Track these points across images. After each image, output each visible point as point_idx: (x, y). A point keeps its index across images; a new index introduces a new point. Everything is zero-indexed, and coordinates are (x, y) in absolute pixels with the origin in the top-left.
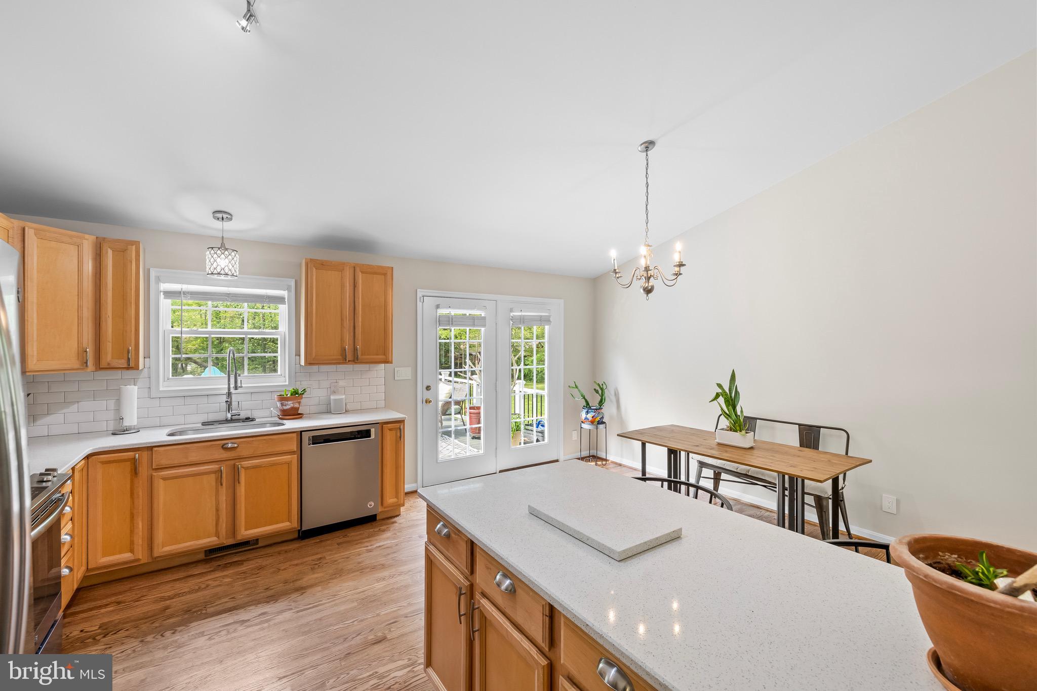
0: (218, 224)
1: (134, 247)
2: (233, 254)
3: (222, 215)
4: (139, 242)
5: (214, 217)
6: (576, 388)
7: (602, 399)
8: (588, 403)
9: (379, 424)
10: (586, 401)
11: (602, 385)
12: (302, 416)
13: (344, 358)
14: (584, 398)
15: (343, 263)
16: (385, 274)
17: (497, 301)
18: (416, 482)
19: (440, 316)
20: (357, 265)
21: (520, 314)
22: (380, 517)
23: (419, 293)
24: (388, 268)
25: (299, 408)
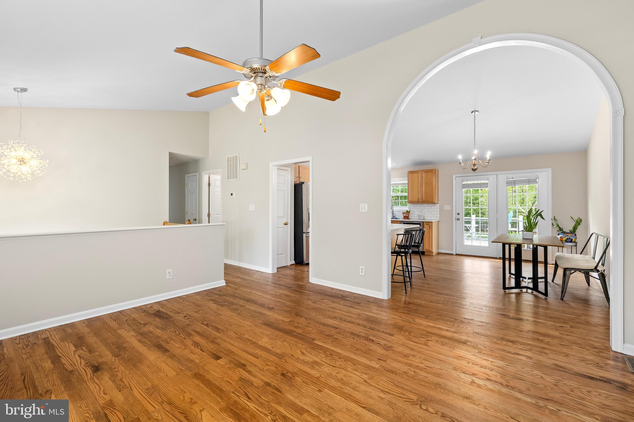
6: (555, 220)
7: (575, 228)
8: (561, 229)
9: (423, 222)
10: (560, 228)
11: (578, 219)
12: (409, 219)
13: (419, 201)
14: (558, 226)
15: (419, 171)
16: (432, 172)
17: (498, 175)
18: (453, 251)
19: (463, 185)
20: (423, 170)
21: (512, 180)
22: (426, 254)
23: (454, 177)
24: (434, 169)
25: (409, 216)
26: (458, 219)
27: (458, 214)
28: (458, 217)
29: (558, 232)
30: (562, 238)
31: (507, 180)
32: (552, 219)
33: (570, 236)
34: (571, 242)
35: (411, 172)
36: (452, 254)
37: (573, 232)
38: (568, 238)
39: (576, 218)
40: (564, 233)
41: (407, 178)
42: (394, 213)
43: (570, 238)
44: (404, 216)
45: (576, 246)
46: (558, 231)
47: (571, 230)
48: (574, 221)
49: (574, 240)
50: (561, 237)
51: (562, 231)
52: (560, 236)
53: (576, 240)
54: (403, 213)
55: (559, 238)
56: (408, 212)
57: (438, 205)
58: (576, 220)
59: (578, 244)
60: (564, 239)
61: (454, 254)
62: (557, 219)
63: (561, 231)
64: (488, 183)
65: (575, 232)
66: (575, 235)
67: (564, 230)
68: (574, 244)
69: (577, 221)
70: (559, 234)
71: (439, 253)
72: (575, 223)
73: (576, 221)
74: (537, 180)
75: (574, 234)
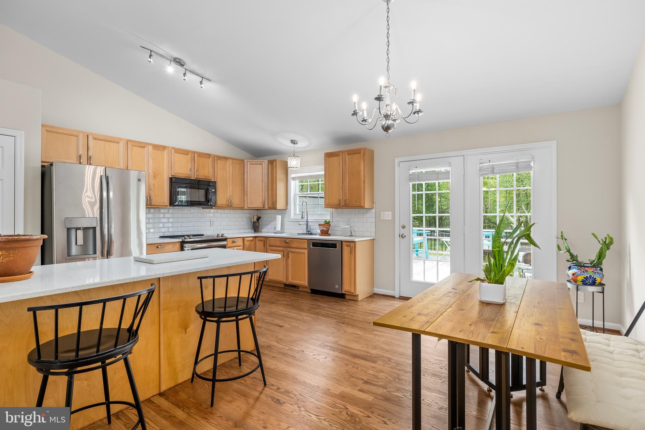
0: (292, 145)
1: (275, 162)
2: (297, 158)
3: (293, 142)
4: (276, 160)
5: (291, 143)
6: (562, 239)
7: (601, 256)
8: (573, 258)
9: (342, 241)
10: (571, 255)
11: (606, 238)
12: (329, 235)
13: (340, 204)
14: (569, 251)
15: (340, 152)
16: (360, 153)
17: (465, 156)
18: (394, 290)
19: (410, 175)
20: (346, 151)
21: (488, 164)
22: (347, 297)
23: (397, 161)
24: (362, 149)
25: (328, 230)
26: (402, 236)
27: (404, 227)
28: (403, 231)
29: (569, 264)
30: (577, 277)
31: (481, 165)
32: (558, 238)
33: (590, 272)
34: (594, 283)
35: (329, 155)
36: (393, 297)
37: (597, 265)
38: (587, 277)
39: (601, 237)
40: (580, 265)
41: (322, 167)
42: (309, 224)
43: (590, 276)
44: (321, 229)
45: (603, 292)
46: (568, 261)
47: (594, 261)
48: (599, 242)
49: (598, 280)
50: (573, 274)
51: (577, 261)
52: (571, 272)
53: (602, 279)
54: (320, 225)
55: (571, 276)
56: (327, 223)
57: (373, 210)
58: (602, 240)
59: (605, 287)
60: (580, 278)
61: (397, 296)
62: (566, 238)
63: (574, 262)
64: (449, 172)
65: (601, 263)
66: (601, 270)
67: (580, 259)
68: (599, 289)
69: (605, 242)
70: (570, 268)
71: (375, 294)
72: (601, 246)
73: (602, 242)
74: (532, 164)
75: (599, 268)
